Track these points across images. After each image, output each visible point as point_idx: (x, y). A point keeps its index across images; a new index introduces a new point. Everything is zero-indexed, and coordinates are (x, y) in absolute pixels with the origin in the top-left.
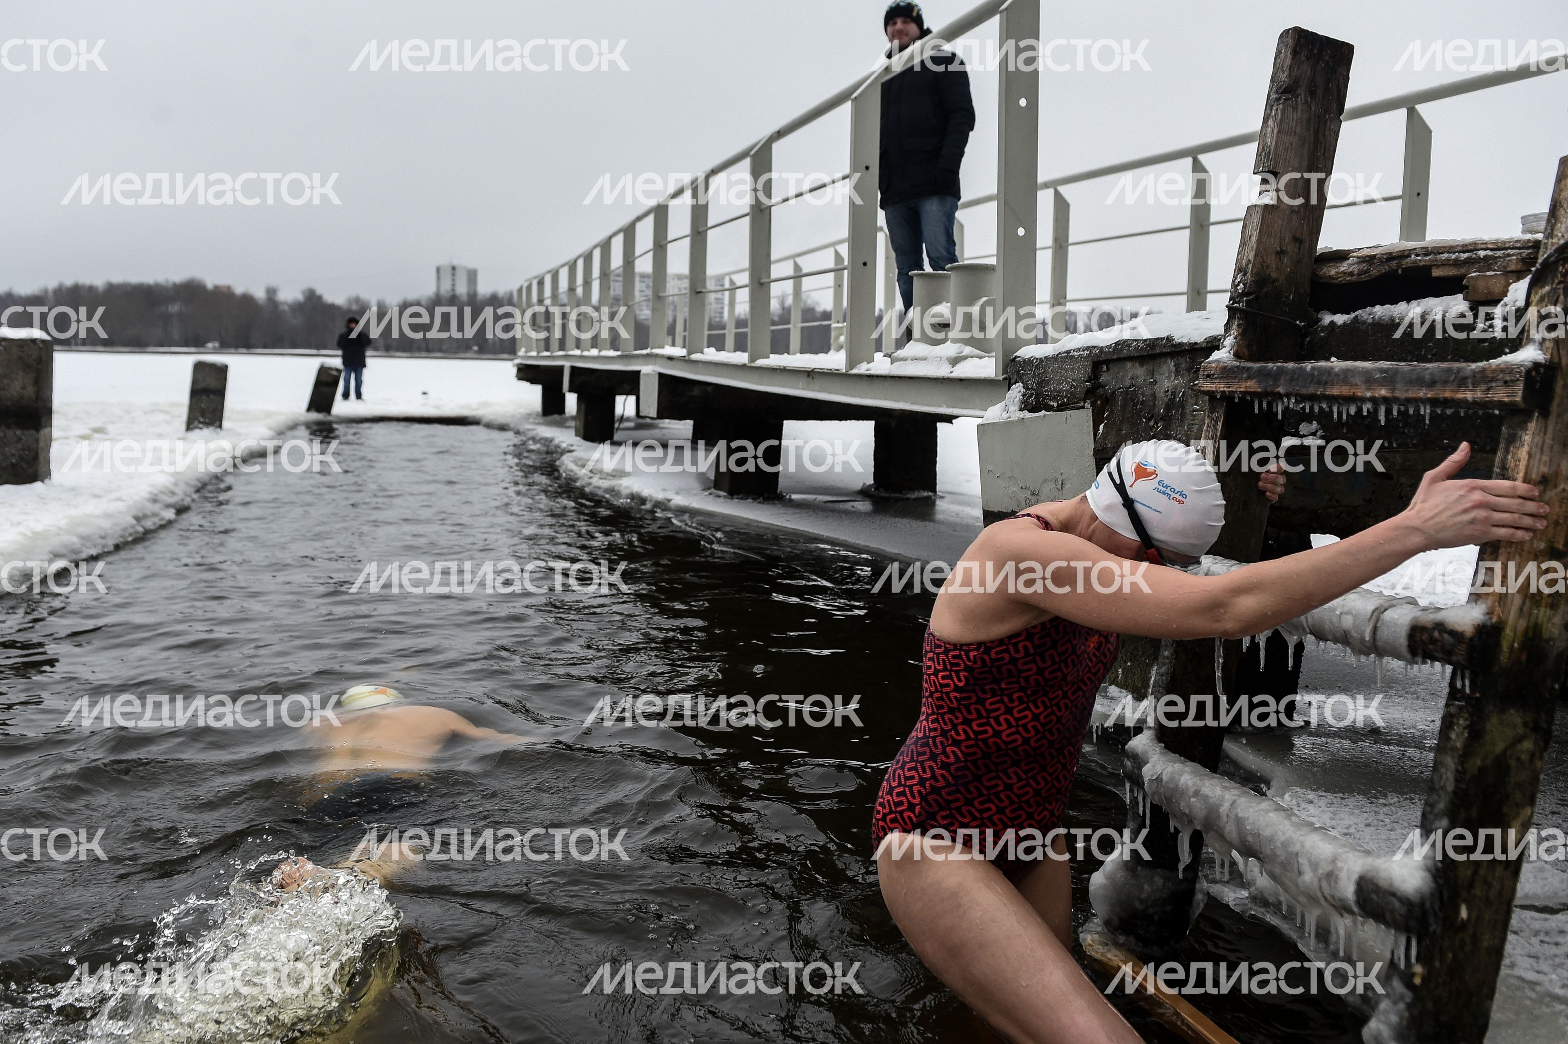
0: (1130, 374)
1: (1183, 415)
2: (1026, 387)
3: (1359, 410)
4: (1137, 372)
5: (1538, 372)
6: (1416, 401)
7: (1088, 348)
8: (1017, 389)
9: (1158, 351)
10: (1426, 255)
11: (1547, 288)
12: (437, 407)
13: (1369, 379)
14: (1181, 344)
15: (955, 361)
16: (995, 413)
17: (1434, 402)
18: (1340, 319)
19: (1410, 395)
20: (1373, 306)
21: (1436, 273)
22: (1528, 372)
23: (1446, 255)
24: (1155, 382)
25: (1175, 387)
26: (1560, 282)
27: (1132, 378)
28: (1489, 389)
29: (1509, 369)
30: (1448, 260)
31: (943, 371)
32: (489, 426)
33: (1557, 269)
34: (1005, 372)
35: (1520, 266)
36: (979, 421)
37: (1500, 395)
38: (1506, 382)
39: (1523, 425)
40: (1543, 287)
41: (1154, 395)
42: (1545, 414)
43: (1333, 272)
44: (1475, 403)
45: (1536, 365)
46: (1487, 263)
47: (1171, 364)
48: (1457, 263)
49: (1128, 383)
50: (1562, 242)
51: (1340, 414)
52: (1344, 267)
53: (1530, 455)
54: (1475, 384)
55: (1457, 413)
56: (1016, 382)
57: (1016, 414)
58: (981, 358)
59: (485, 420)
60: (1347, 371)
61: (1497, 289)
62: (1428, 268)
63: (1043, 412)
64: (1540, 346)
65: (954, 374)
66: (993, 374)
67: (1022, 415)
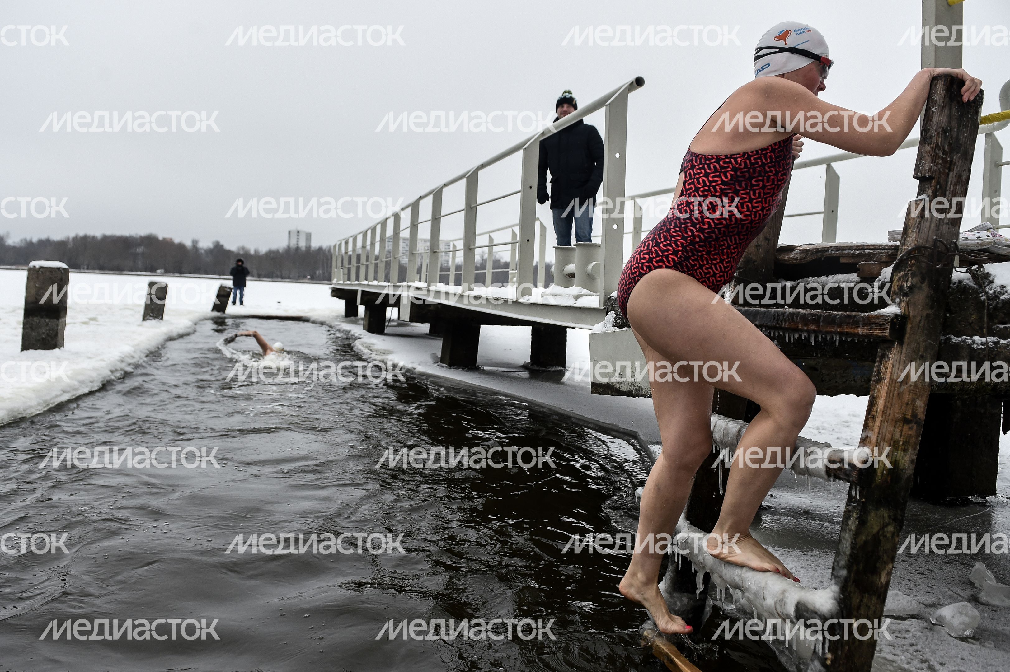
2: (616, 314)
3: (800, 336)
5: (897, 320)
6: (831, 333)
8: (612, 315)
10: (837, 251)
11: (902, 273)
12: (286, 311)
15: (577, 297)
16: (599, 328)
17: (841, 334)
19: (829, 329)
20: (808, 277)
21: (842, 261)
22: (892, 319)
23: (847, 251)
26: (909, 270)
28: (871, 328)
29: (881, 318)
30: (849, 254)
31: (571, 303)
32: (314, 322)
33: (907, 263)
34: (605, 305)
35: (887, 259)
36: (590, 332)
37: (877, 331)
38: (880, 325)
39: (889, 348)
40: (900, 272)
42: (901, 343)
43: (786, 257)
44: (863, 335)
45: (896, 316)
46: (869, 257)
48: (853, 256)
50: (910, 248)
51: (789, 338)
52: (792, 255)
53: (893, 366)
54: (864, 325)
55: (854, 340)
56: (611, 311)
57: (610, 329)
58: (592, 296)
59: (312, 319)
61: (875, 271)
62: (838, 258)
63: (626, 328)
64: (899, 305)
65: (576, 305)
66: (598, 305)
67: (614, 329)
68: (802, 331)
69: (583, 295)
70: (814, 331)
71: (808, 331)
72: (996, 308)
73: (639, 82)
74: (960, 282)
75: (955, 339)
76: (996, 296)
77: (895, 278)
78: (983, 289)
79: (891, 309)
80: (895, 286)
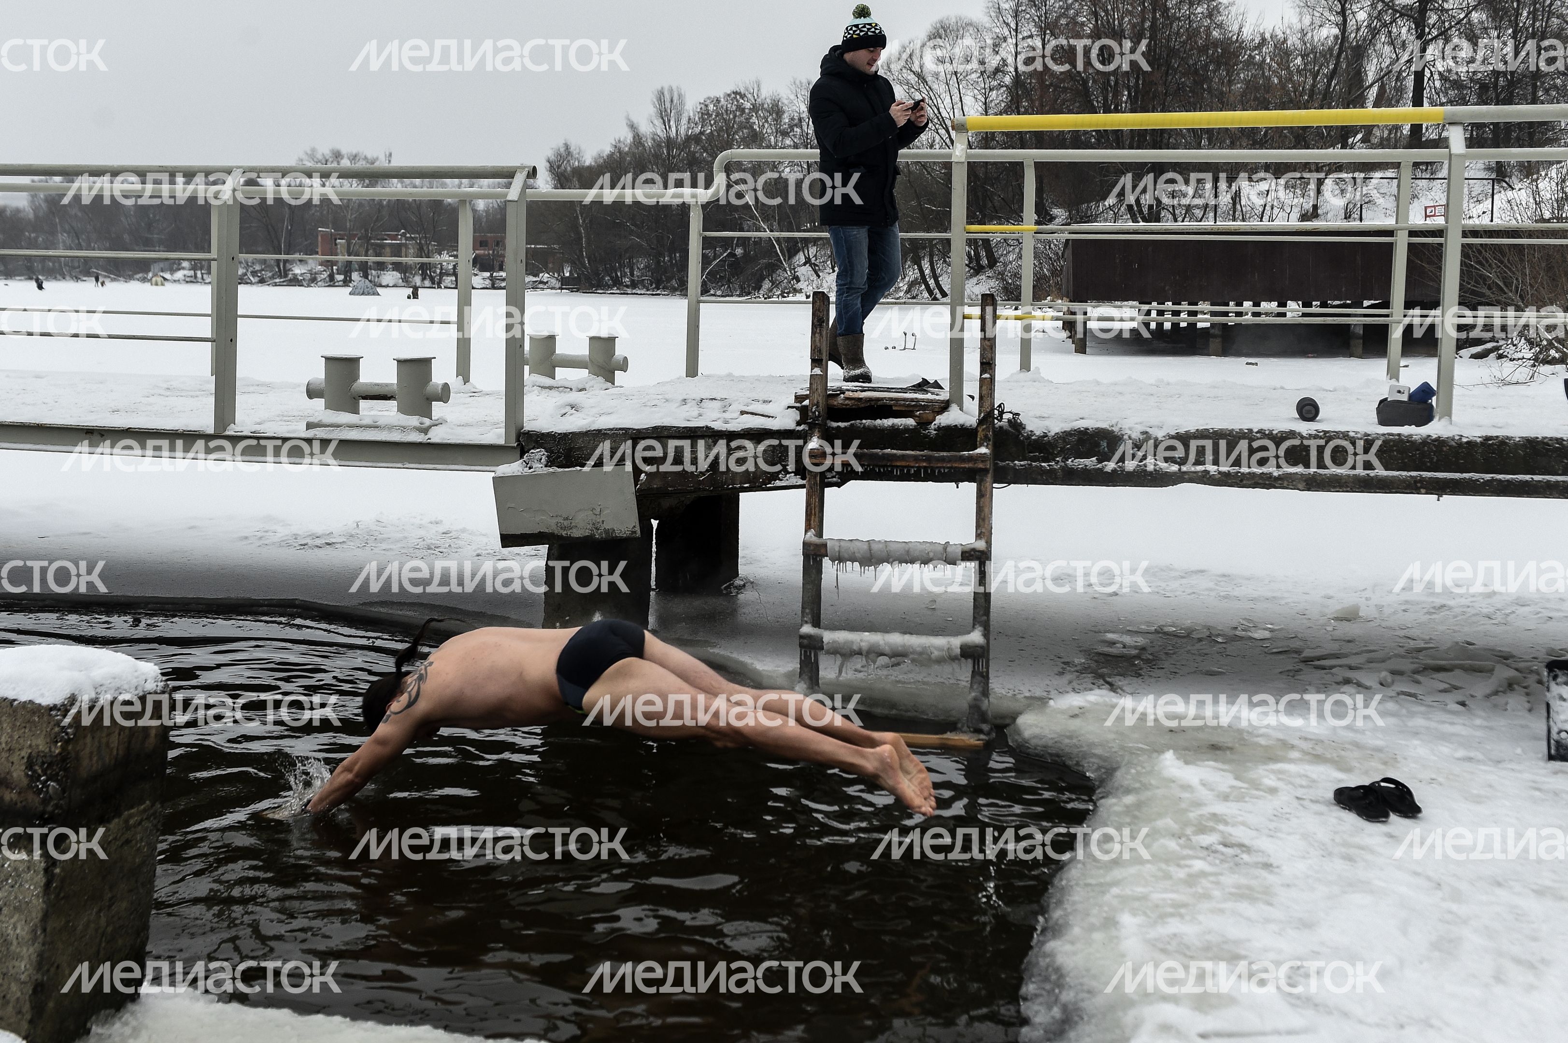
2: (550, 451)
7: (621, 429)
8: (539, 454)
9: (699, 433)
10: (893, 401)
11: (985, 426)
13: (916, 458)
14: (720, 430)
15: (417, 428)
16: (513, 468)
17: (949, 468)
18: (842, 425)
20: (861, 420)
21: (897, 409)
23: (902, 402)
28: (975, 464)
29: (982, 456)
30: (904, 404)
34: (518, 440)
36: (493, 474)
37: (979, 466)
38: (982, 461)
39: (984, 476)
40: (983, 425)
43: (834, 402)
44: (969, 469)
46: (924, 408)
48: (909, 406)
50: (988, 410)
56: (533, 447)
57: (539, 468)
60: (903, 456)
61: (931, 418)
62: (891, 406)
63: (578, 468)
64: (987, 447)
65: (433, 441)
66: (502, 442)
67: (551, 470)
69: (430, 427)
70: (925, 468)
71: (919, 468)
72: (1029, 444)
73: (534, 173)
74: (1001, 427)
75: (1001, 464)
76: (1028, 437)
77: (980, 429)
78: (1020, 433)
79: (983, 450)
80: (980, 435)
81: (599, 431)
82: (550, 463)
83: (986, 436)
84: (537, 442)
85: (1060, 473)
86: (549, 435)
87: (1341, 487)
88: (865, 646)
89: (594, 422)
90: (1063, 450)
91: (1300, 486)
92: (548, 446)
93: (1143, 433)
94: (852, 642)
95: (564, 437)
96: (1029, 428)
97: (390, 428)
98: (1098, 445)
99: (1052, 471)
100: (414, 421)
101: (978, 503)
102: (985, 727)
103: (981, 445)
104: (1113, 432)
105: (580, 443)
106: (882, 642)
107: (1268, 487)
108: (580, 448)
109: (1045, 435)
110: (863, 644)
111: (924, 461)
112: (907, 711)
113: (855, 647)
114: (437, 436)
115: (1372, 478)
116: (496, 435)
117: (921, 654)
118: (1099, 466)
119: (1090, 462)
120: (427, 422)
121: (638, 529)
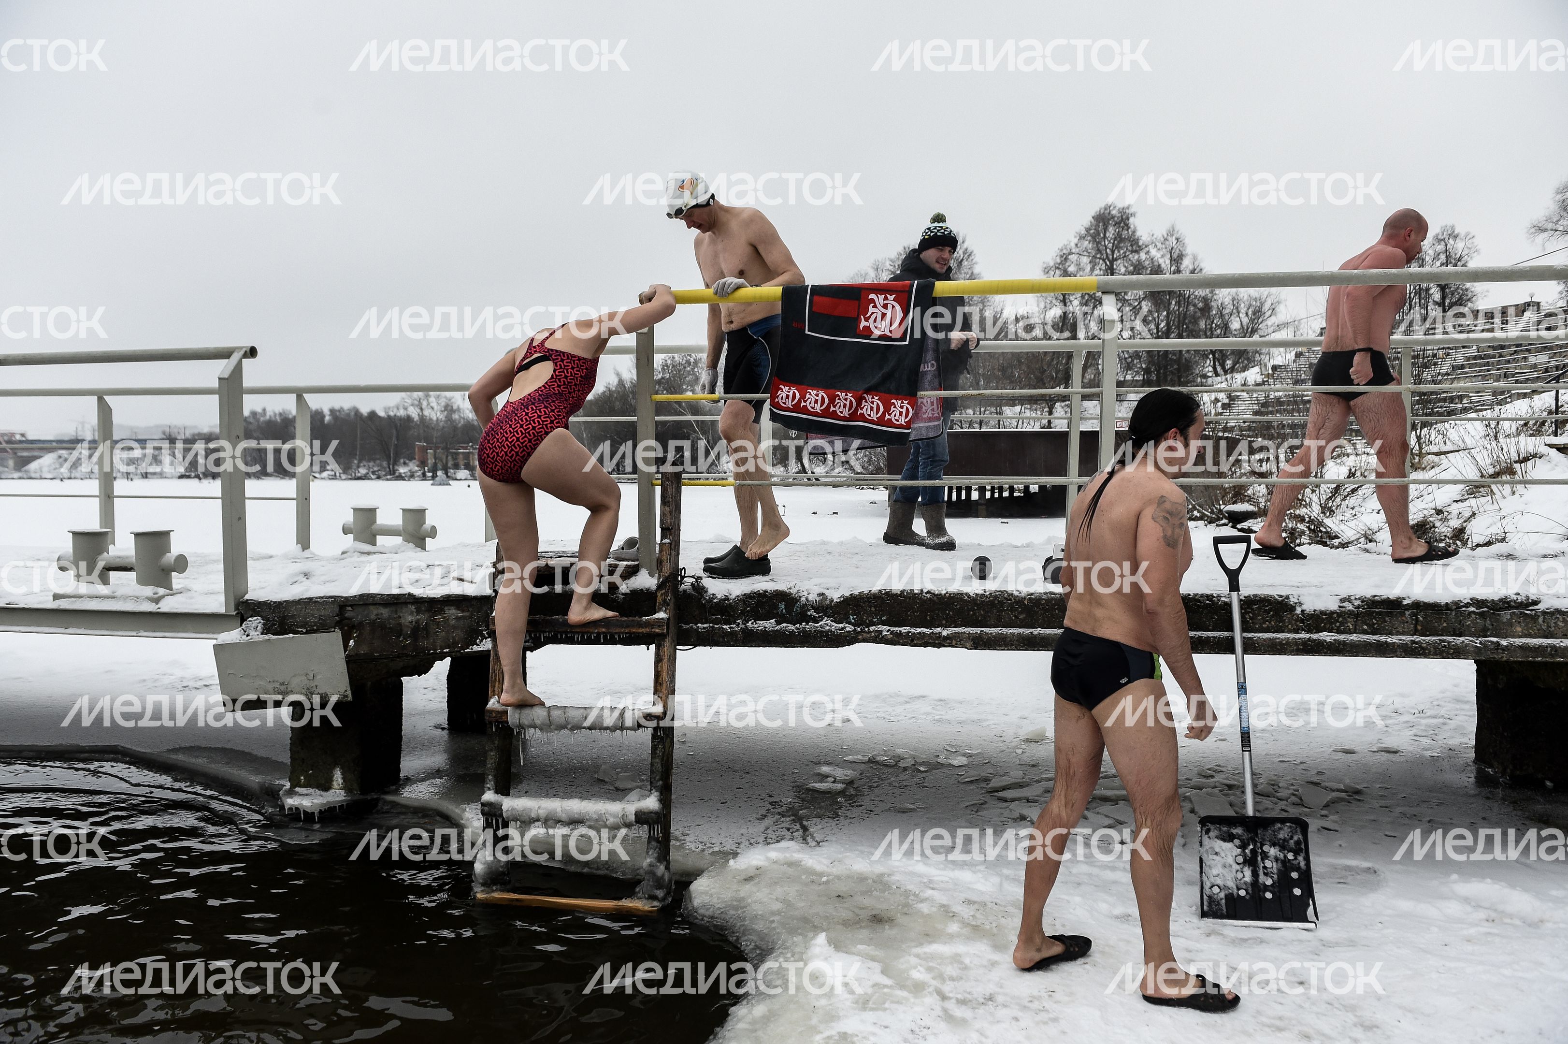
0: (375, 612)
1: (428, 634)
2: (266, 620)
4: (385, 612)
6: (620, 633)
7: (330, 598)
8: (256, 622)
9: (402, 600)
11: (663, 591)
14: (422, 598)
15: (153, 599)
16: (233, 636)
17: (627, 633)
19: (617, 631)
22: (667, 622)
24: (400, 617)
25: (418, 620)
26: (668, 589)
27: (377, 615)
28: (653, 628)
29: (659, 621)
31: (150, 607)
33: (666, 584)
34: (237, 608)
36: (214, 642)
37: (657, 630)
38: (659, 626)
39: (664, 640)
41: (400, 624)
44: (647, 633)
45: (668, 619)
47: (413, 608)
49: (373, 617)
53: (667, 650)
54: (646, 627)
56: (251, 616)
57: (256, 636)
63: (291, 635)
64: (665, 611)
65: (162, 610)
66: (222, 610)
67: (266, 637)
68: (593, 633)
69: (163, 597)
71: (599, 634)
72: (711, 607)
73: (252, 352)
74: (685, 591)
75: (685, 627)
76: (711, 600)
77: (659, 595)
78: (702, 596)
79: (661, 615)
80: (659, 599)
81: (311, 599)
82: (266, 630)
83: (664, 601)
84: (254, 610)
85: (740, 635)
86: (265, 603)
87: (1006, 645)
88: (542, 813)
89: (307, 590)
90: (743, 612)
91: (968, 645)
92: (264, 614)
93: (820, 595)
94: (531, 810)
95: (279, 604)
96: (711, 591)
97: (125, 598)
98: (777, 607)
99: (733, 634)
100: (148, 591)
101: (656, 667)
102: (660, 893)
103: (660, 610)
104: (790, 594)
105: (293, 611)
106: (559, 810)
107: (939, 646)
108: (293, 616)
109: (727, 598)
110: (541, 812)
111: (603, 626)
112: (598, 869)
113: (533, 815)
114: (169, 605)
115: (1035, 636)
116: (217, 604)
117: (597, 820)
118: (778, 627)
119: (770, 624)
120: (161, 591)
121: (349, 693)
